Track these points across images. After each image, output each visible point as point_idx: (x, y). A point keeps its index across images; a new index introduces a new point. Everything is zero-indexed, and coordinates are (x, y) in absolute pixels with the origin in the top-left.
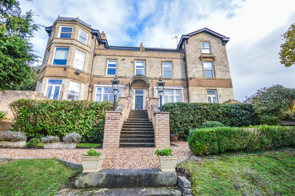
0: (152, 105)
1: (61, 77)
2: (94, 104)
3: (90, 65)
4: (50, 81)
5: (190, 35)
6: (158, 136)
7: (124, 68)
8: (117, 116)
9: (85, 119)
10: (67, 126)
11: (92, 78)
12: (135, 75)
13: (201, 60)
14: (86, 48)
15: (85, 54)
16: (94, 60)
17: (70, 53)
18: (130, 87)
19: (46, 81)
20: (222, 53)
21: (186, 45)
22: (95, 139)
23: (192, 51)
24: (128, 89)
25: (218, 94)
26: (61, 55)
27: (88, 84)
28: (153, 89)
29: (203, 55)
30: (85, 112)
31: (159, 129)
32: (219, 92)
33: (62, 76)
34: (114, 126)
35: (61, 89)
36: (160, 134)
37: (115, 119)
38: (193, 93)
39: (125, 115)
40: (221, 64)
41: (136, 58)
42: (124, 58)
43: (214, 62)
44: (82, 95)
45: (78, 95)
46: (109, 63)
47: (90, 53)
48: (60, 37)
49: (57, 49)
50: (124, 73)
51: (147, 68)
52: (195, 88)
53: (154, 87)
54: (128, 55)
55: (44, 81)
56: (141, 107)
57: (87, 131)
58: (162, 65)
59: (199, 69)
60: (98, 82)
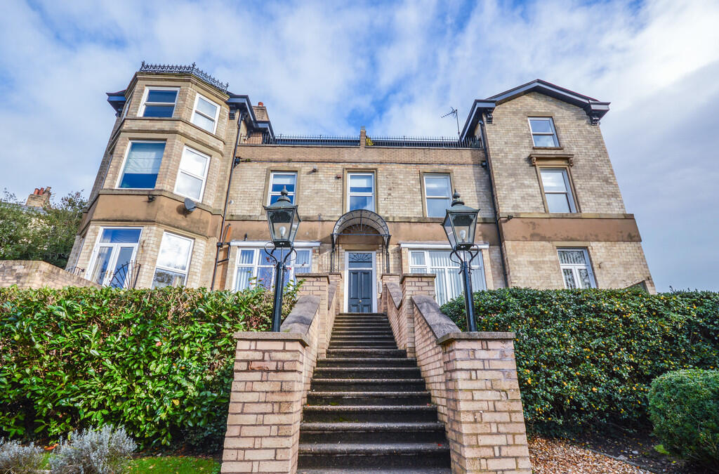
0: (411, 299)
1: (138, 221)
2: (207, 299)
3: (223, 189)
4: (107, 234)
5: (497, 99)
6: (476, 450)
7: (317, 193)
8: (287, 356)
9: (175, 356)
10: (105, 388)
11: (226, 223)
12: (348, 210)
13: (535, 166)
14: (213, 142)
15: (209, 158)
16: (233, 174)
17: (169, 157)
18: (333, 247)
19: (96, 234)
20: (592, 144)
21: (487, 126)
22: (206, 438)
23: (506, 143)
24: (327, 253)
25: (593, 260)
26: (143, 163)
27: (215, 241)
28: (399, 251)
29: (539, 152)
30: (173, 332)
31: (474, 413)
32: (595, 254)
33: (142, 217)
34: (273, 403)
35: (136, 257)
36: (484, 440)
37: (277, 371)
38: (519, 259)
39: (321, 336)
40: (591, 176)
41: (350, 166)
42: (316, 166)
43: (572, 170)
44: (196, 270)
45: (186, 272)
46: (273, 181)
47: (222, 155)
48: (145, 115)
49: (134, 147)
50: (315, 207)
51: (379, 192)
52: (521, 243)
53: (402, 245)
54: (326, 157)
55: (89, 235)
56: (366, 303)
57: (177, 403)
58: (421, 182)
59: (530, 191)
60: (244, 234)
